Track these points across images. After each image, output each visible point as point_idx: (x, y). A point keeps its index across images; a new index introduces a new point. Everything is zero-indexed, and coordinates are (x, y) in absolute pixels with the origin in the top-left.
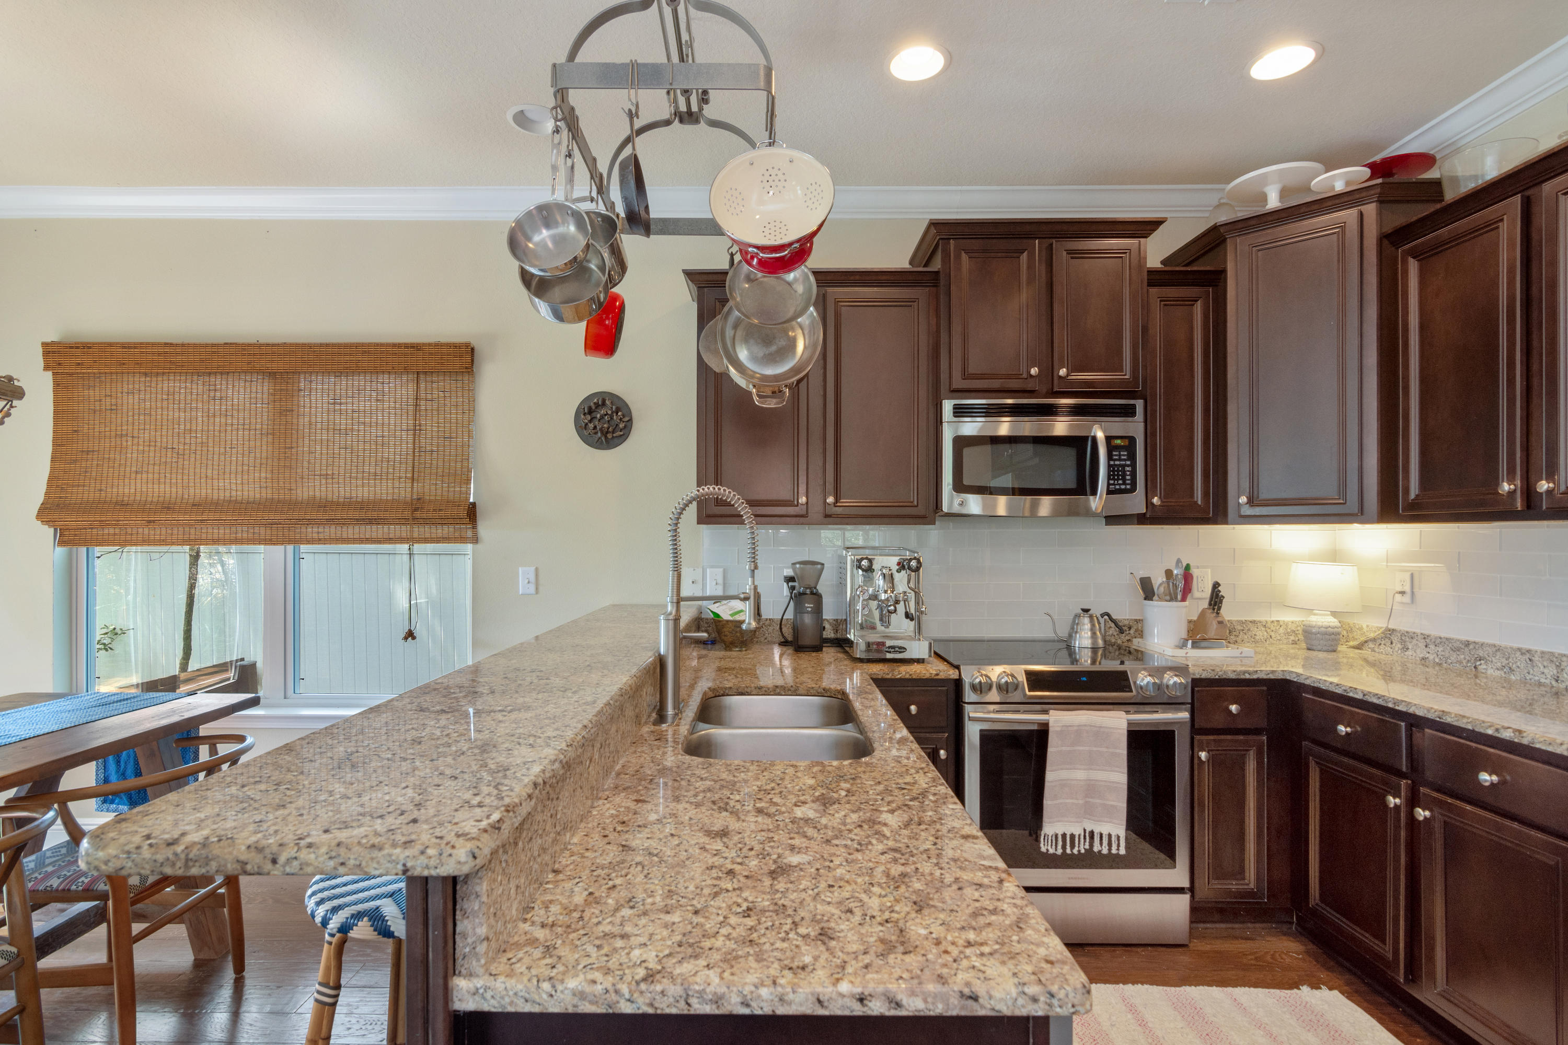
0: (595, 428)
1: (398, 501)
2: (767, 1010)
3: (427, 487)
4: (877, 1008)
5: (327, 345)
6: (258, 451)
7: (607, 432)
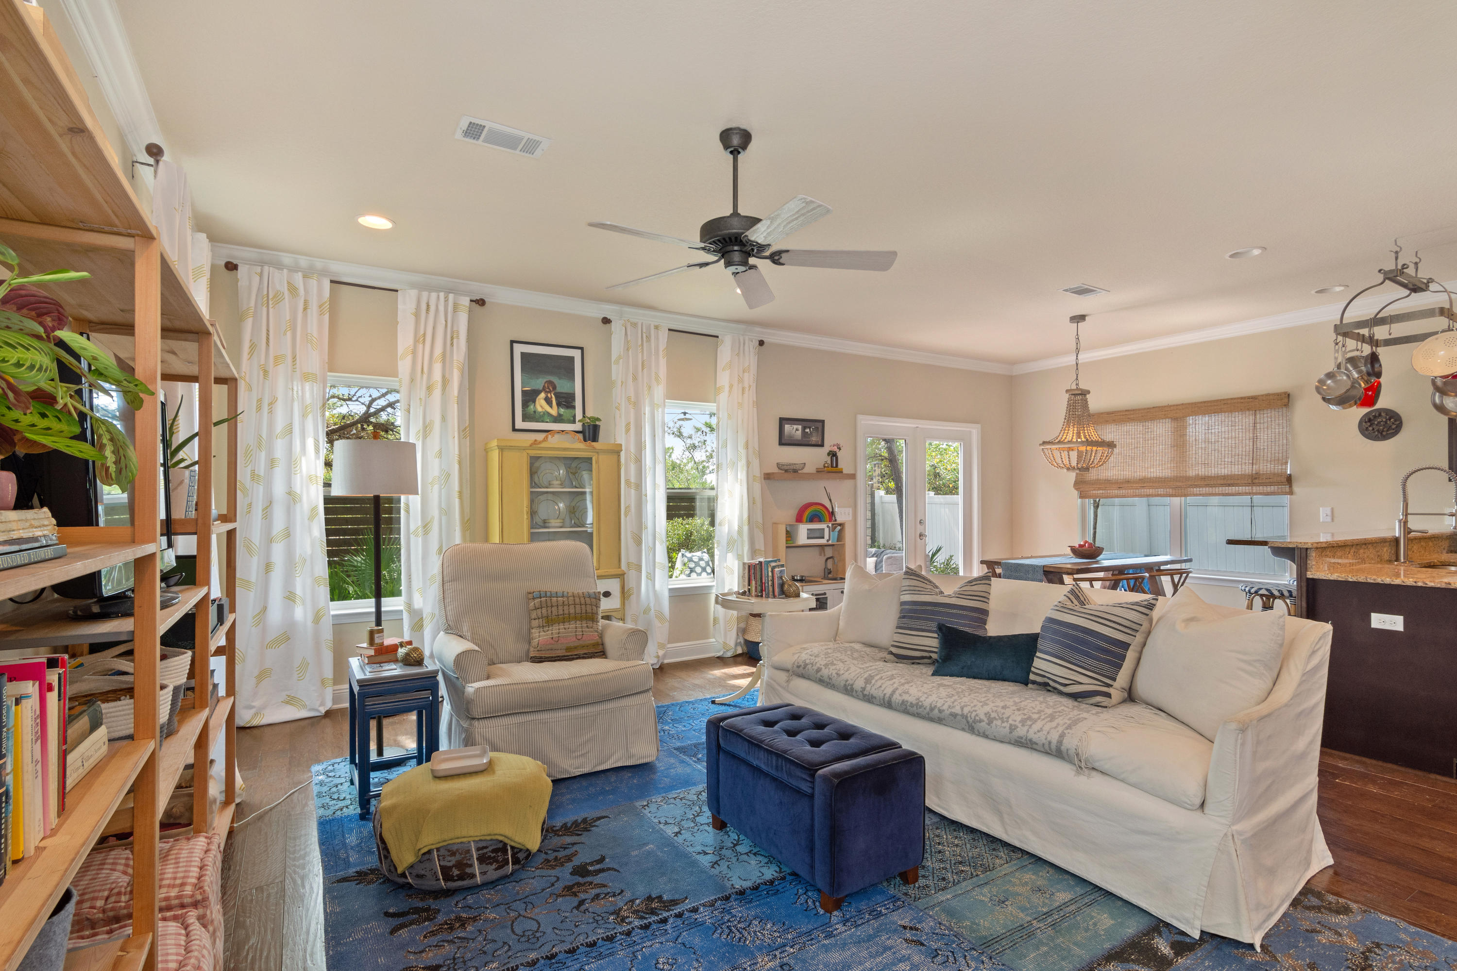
0: (1373, 429)
1: (1245, 475)
2: (1388, 583)
3: (1261, 467)
4: (1420, 584)
5: (1205, 402)
6: (1169, 454)
7: (1383, 431)
